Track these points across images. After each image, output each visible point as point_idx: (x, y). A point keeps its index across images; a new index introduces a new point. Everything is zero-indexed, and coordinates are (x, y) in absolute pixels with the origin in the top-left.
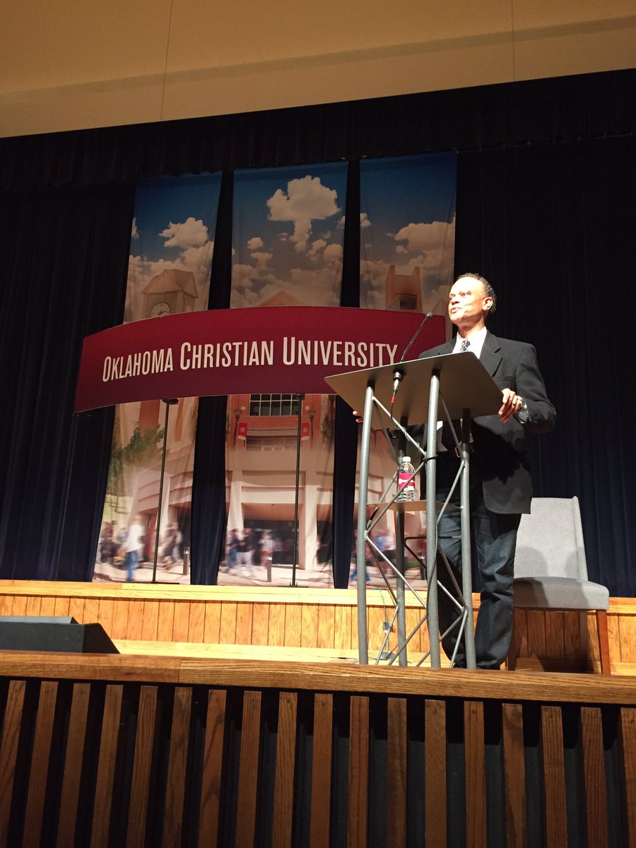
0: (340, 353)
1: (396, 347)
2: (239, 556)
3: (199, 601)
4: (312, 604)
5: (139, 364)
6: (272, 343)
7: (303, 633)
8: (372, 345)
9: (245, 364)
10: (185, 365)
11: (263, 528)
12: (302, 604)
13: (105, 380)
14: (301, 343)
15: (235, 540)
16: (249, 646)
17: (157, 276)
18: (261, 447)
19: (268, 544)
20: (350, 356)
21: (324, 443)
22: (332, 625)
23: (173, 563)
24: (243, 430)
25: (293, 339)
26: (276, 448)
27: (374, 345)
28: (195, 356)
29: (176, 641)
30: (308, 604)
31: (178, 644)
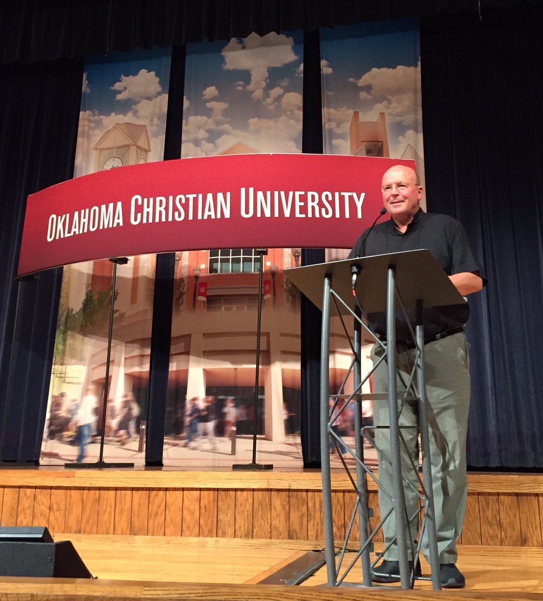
0: (302, 204)
1: (363, 195)
2: (201, 426)
3: (160, 489)
4: (282, 490)
5: (86, 220)
6: (228, 194)
7: (273, 523)
8: (337, 194)
9: (200, 217)
10: (136, 219)
11: (226, 395)
12: (271, 490)
13: (49, 240)
14: (260, 194)
15: (196, 410)
16: (215, 539)
17: (109, 131)
18: (221, 306)
19: (232, 412)
20: (313, 208)
21: (288, 301)
22: (304, 513)
23: (128, 438)
24: (202, 290)
25: (251, 190)
26: (238, 308)
27: (340, 194)
28: (146, 210)
29: (135, 534)
30: (278, 490)
31: (137, 537)
